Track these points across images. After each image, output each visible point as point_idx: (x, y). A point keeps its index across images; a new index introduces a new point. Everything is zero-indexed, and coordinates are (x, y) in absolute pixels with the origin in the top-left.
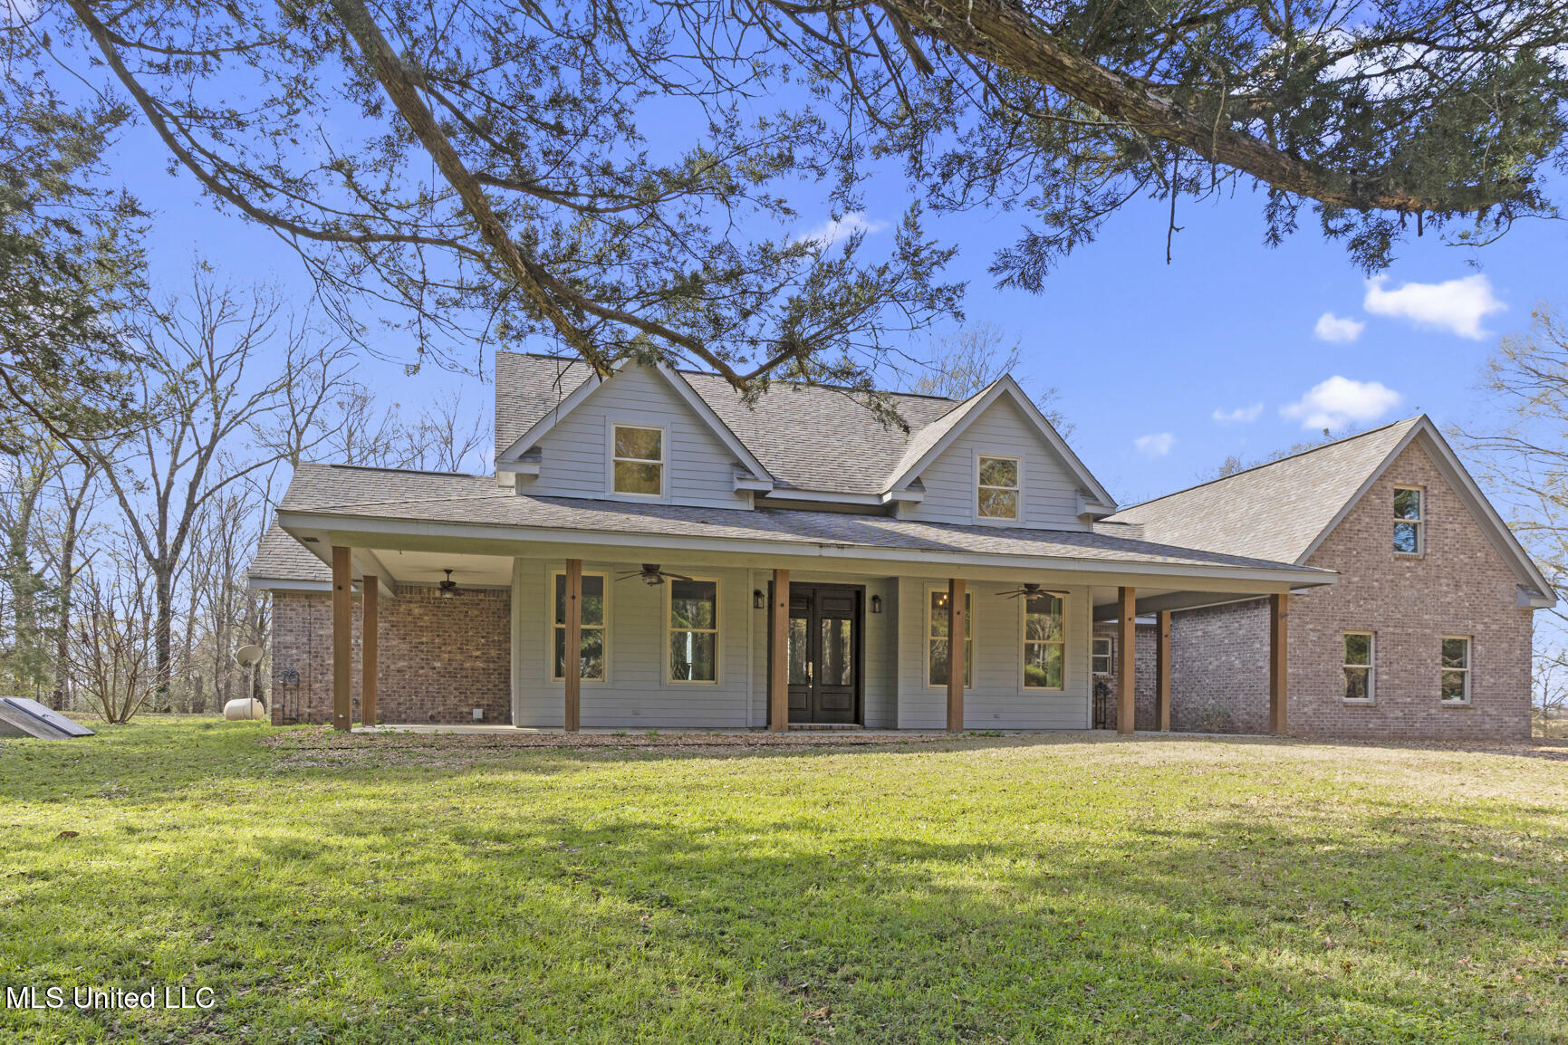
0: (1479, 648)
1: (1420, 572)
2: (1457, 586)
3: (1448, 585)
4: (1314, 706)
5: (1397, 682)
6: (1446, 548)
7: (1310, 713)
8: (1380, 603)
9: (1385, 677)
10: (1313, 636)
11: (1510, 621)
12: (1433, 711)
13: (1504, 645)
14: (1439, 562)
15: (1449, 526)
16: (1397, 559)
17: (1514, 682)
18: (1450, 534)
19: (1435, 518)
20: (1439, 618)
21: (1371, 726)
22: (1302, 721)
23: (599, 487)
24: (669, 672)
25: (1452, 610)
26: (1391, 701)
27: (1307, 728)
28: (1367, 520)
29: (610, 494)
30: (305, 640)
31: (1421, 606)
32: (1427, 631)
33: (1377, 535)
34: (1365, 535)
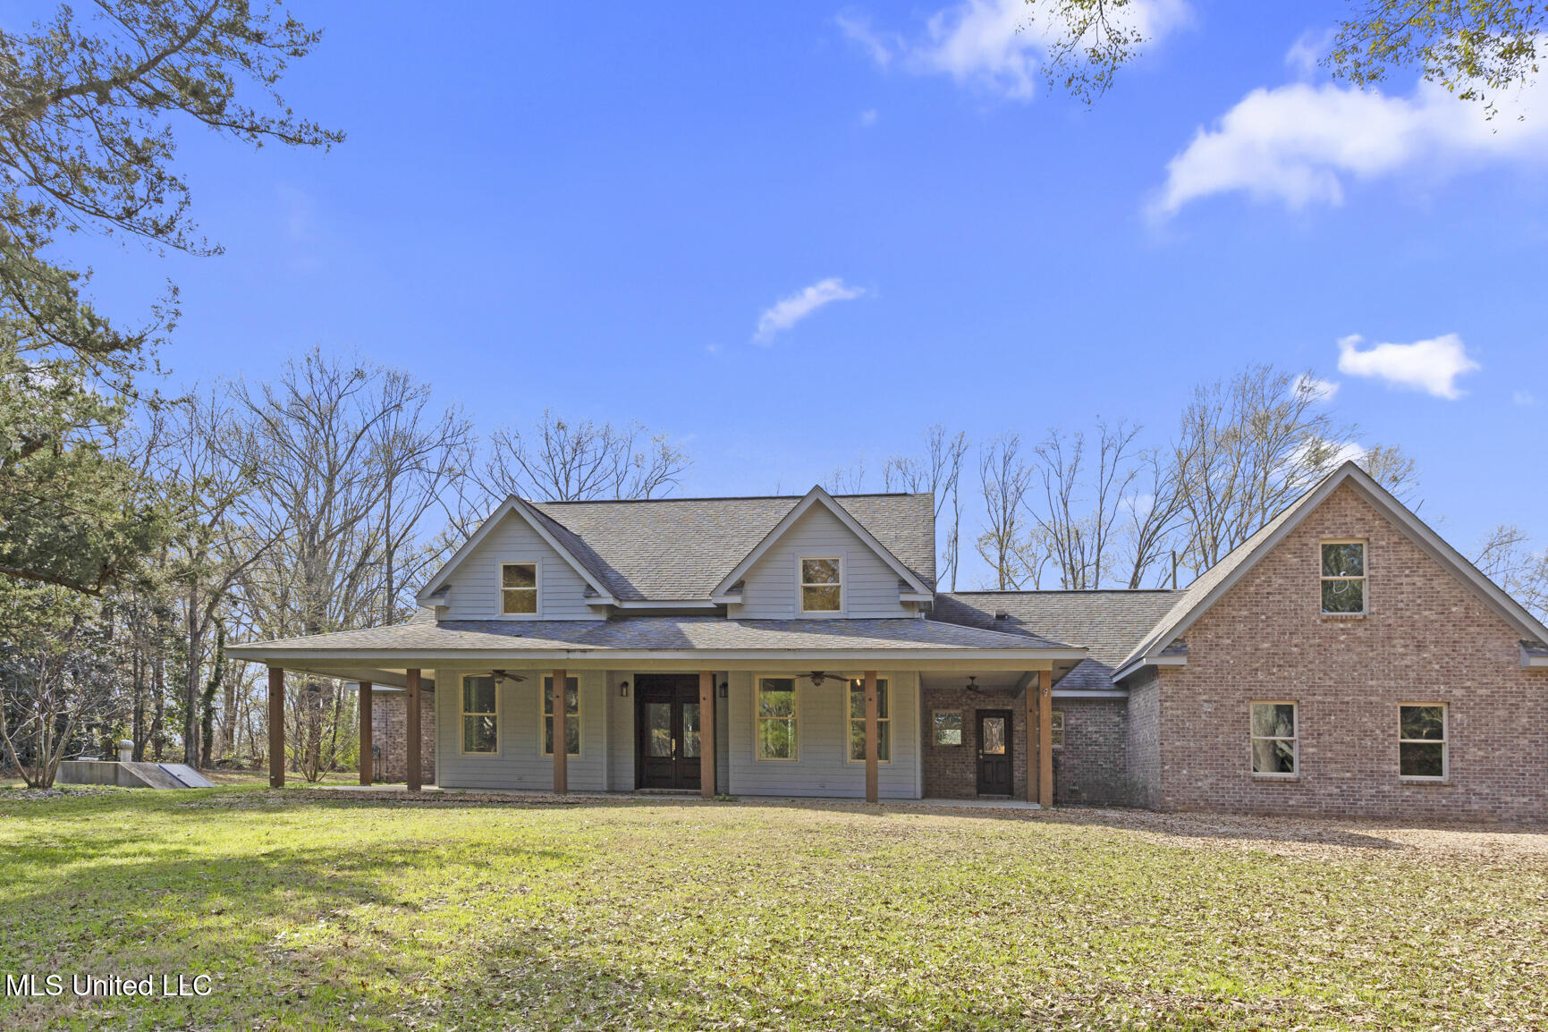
0: (1459, 716)
1: (1360, 632)
2: (1420, 646)
3: (1406, 646)
4: (1210, 780)
5: (1329, 755)
6: (1401, 605)
7: (1206, 788)
8: (1301, 669)
9: (1311, 750)
10: (1208, 708)
11: (1509, 684)
12: (1386, 788)
13: (1502, 713)
14: (1390, 621)
15: (1404, 580)
16: (1325, 621)
17: (1519, 756)
18: (1406, 588)
19: (1383, 572)
20: (1392, 683)
21: (1291, 802)
22: (1194, 796)
23: (491, 611)
24: (543, 747)
25: (1412, 675)
26: (1322, 777)
27: (1202, 804)
28: (1280, 581)
29: (499, 614)
30: (384, 725)
31: (1363, 671)
32: (1373, 699)
33: (1294, 597)
34: (1278, 597)
